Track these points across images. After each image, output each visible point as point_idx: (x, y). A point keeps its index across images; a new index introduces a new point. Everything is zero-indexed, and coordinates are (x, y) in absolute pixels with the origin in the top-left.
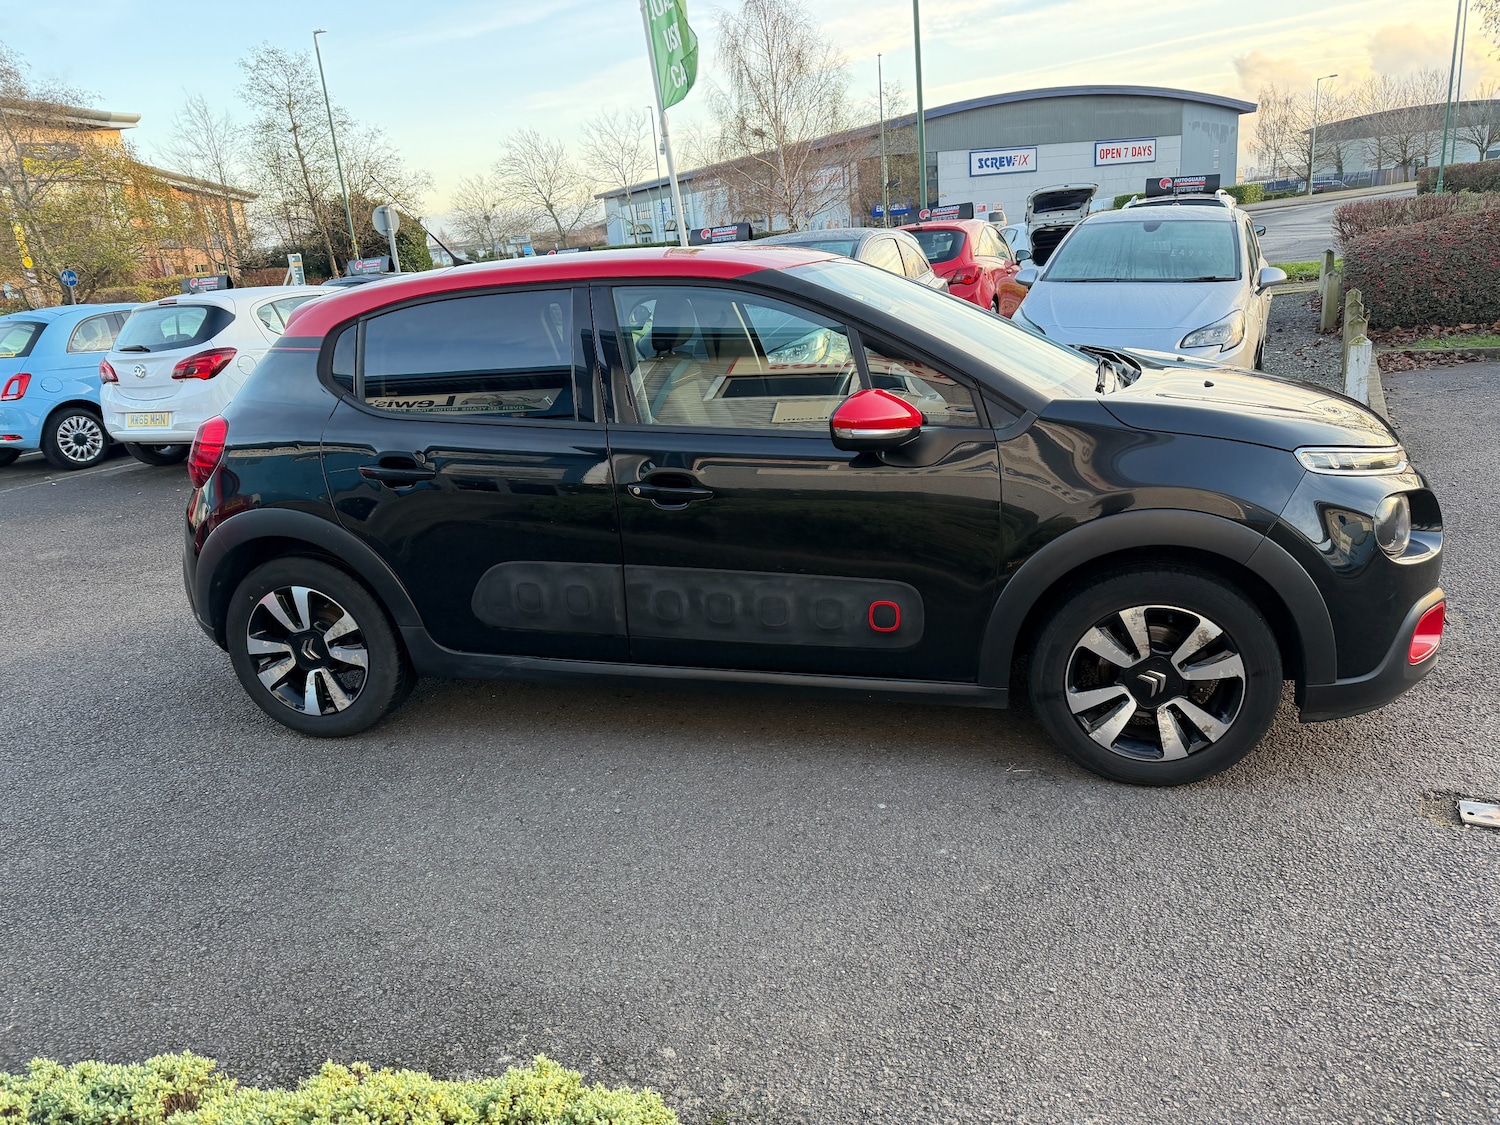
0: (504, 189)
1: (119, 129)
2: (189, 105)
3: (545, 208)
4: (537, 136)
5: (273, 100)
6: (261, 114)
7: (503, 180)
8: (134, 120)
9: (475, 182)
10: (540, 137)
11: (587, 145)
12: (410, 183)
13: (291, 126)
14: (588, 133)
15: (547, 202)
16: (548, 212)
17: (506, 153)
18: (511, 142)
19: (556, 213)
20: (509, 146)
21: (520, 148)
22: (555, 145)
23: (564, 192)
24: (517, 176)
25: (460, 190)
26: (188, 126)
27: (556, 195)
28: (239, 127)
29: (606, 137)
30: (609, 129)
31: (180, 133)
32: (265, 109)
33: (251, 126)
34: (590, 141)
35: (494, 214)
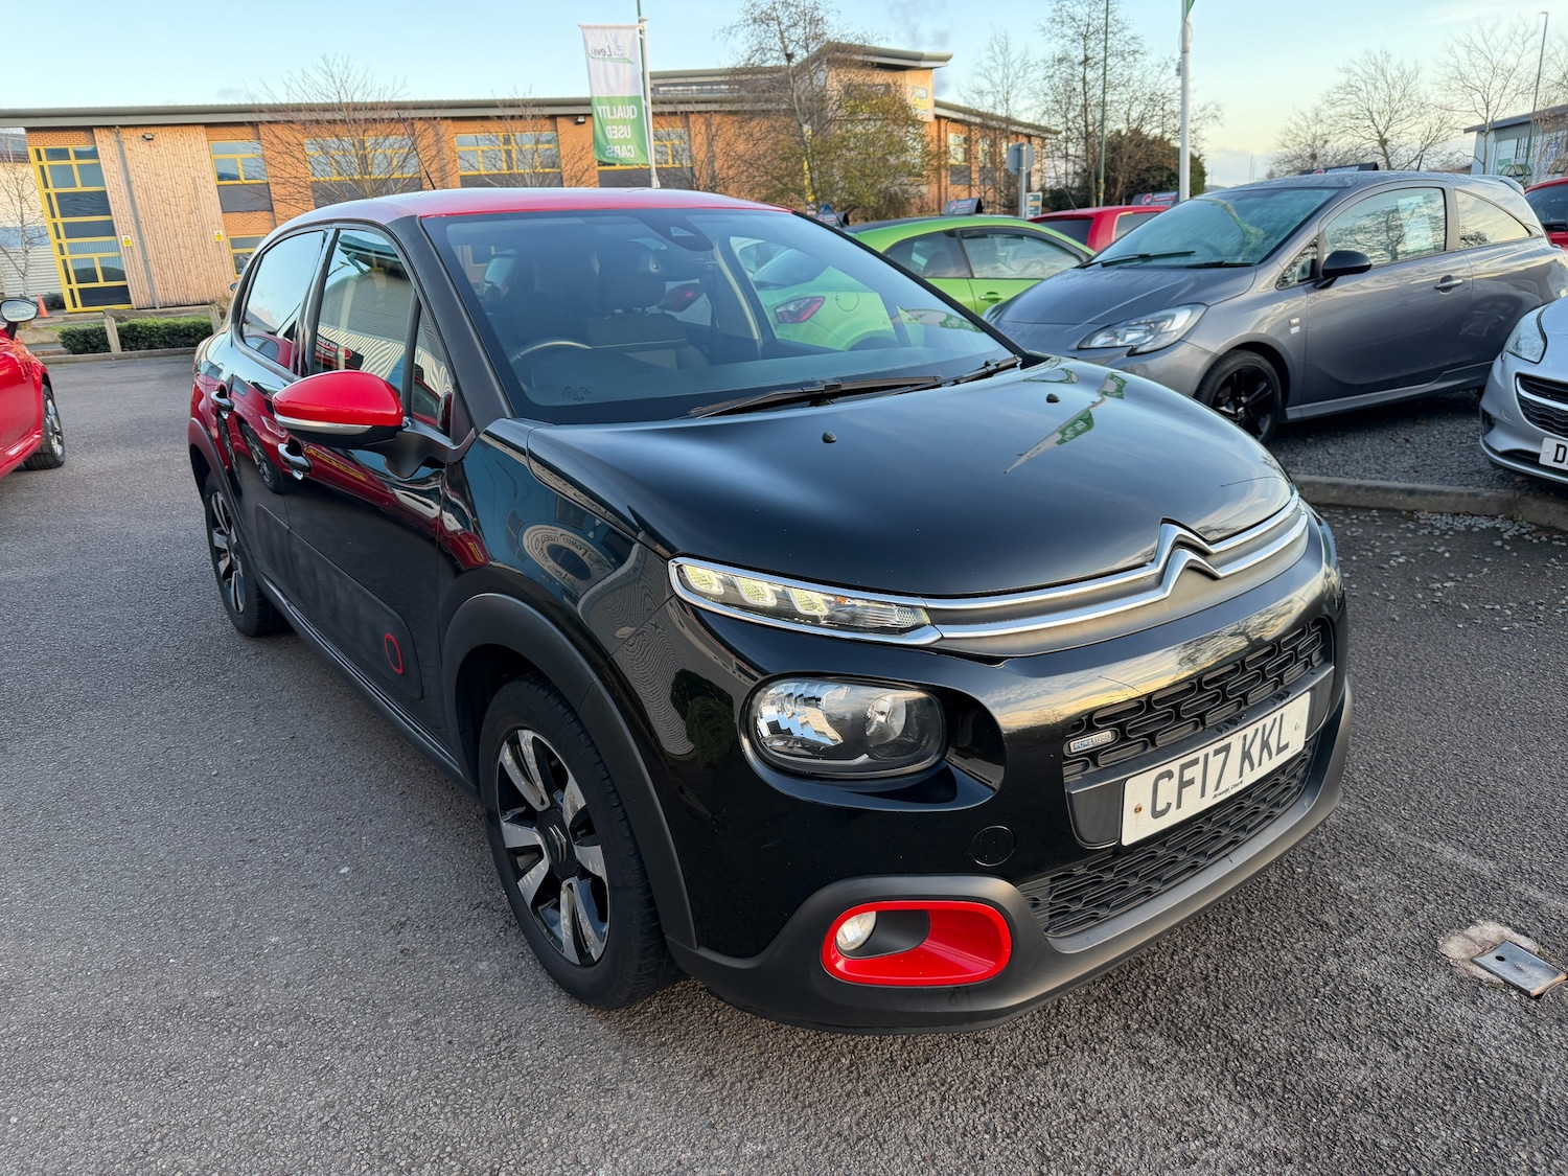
0: (1330, 121)
1: (932, 68)
2: (994, 42)
3: (1376, 144)
4: (1388, 56)
5: (1071, 32)
6: (1056, 48)
7: (1332, 112)
8: (946, 59)
9: (1309, 114)
10: (1392, 59)
11: (1447, 65)
12: (1195, 117)
13: (1082, 58)
14: (1451, 51)
15: (1381, 136)
16: (1380, 150)
17: (1343, 79)
18: (1352, 66)
19: (1389, 151)
20: (1348, 71)
21: (1360, 73)
22: (1409, 66)
23: (1406, 125)
24: (1350, 107)
25: (1289, 124)
26: (988, 63)
27: (1396, 128)
28: (1033, 62)
29: (1475, 54)
30: (1482, 45)
31: (979, 70)
32: (1061, 42)
33: (1044, 61)
34: (1452, 61)
35: (1323, 152)
